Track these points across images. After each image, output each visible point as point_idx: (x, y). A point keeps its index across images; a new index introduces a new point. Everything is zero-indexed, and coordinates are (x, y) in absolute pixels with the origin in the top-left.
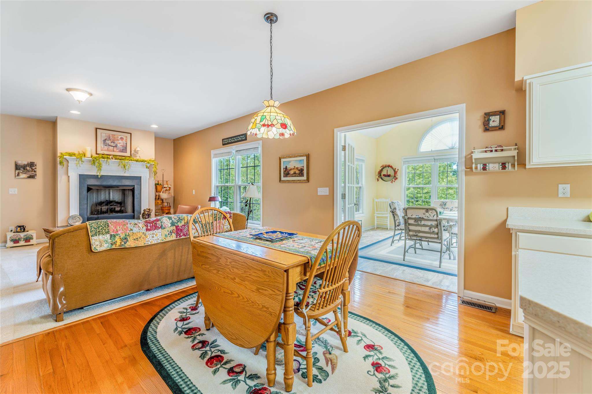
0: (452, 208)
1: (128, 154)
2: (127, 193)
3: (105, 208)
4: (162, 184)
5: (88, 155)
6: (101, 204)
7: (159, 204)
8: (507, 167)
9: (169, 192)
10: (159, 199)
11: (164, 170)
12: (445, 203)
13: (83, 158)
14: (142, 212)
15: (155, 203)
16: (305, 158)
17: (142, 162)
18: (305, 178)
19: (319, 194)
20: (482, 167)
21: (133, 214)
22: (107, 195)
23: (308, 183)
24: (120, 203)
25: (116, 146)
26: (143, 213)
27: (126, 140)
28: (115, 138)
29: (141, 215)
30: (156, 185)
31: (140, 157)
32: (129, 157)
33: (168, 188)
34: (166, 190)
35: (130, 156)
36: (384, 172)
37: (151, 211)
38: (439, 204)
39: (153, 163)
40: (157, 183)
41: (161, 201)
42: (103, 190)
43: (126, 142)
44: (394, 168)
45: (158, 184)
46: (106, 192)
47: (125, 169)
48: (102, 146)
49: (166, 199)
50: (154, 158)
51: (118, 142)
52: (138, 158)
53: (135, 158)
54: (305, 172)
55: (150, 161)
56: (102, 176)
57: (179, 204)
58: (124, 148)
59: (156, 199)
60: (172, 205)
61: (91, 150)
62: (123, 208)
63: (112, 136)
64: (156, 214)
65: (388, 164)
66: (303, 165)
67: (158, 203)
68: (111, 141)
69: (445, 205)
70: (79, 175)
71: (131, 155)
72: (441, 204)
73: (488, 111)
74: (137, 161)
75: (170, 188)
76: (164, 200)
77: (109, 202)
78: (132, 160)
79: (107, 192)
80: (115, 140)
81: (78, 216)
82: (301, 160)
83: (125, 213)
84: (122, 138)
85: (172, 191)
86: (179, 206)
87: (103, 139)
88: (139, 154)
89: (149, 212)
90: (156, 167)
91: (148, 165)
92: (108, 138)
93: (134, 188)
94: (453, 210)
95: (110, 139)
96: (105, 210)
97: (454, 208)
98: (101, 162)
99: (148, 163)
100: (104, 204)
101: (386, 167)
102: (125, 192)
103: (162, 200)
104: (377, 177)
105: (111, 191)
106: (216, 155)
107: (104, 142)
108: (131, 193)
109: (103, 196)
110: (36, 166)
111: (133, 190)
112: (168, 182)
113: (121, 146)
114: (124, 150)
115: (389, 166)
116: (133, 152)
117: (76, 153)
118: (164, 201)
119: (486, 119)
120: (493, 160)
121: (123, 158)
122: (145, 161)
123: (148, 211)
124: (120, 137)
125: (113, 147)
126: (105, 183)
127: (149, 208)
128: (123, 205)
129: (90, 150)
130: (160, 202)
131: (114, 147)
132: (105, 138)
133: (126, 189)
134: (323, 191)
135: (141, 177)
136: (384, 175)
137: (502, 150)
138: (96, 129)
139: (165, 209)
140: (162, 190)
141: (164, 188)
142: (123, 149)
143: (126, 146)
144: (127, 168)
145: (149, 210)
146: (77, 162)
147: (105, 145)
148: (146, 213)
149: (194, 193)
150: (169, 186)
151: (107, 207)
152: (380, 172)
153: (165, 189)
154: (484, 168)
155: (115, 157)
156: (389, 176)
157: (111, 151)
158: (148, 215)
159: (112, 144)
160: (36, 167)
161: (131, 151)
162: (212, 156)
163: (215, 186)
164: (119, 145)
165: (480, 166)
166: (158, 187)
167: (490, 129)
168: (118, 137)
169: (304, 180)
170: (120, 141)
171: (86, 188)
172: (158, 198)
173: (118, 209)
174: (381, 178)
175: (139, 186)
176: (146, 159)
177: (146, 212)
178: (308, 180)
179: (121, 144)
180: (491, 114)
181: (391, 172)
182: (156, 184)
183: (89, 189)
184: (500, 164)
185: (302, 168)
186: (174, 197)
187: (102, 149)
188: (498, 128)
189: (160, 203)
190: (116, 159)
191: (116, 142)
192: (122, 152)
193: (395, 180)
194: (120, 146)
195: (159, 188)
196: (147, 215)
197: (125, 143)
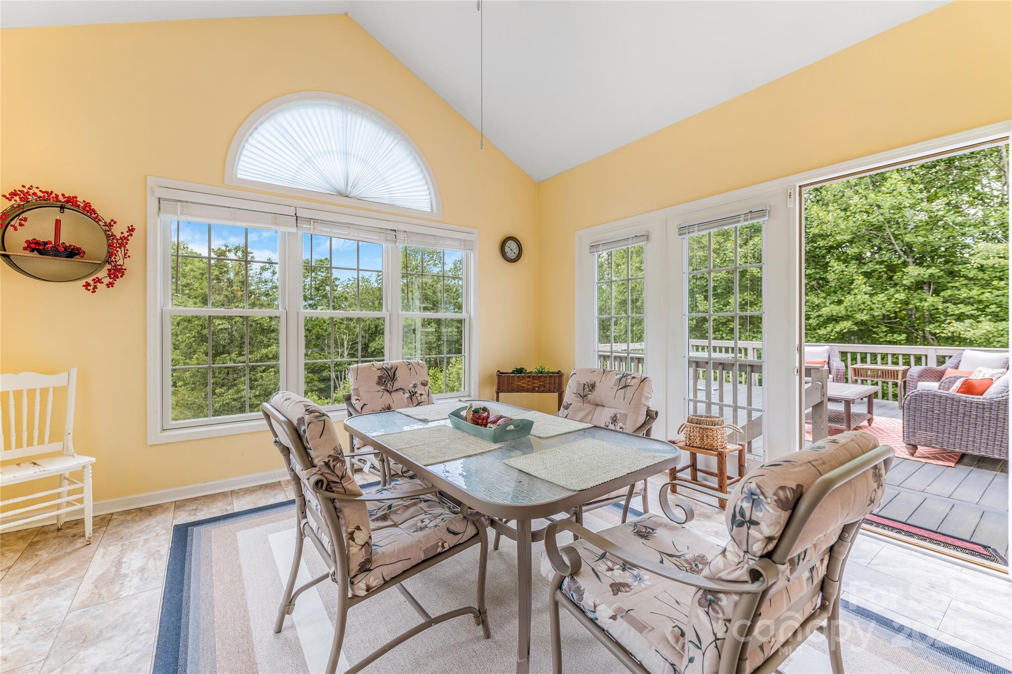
0: (415, 386)
12: (391, 374)
38: (376, 379)
69: (393, 378)
72: (380, 378)
94: (419, 392)
97: (419, 386)
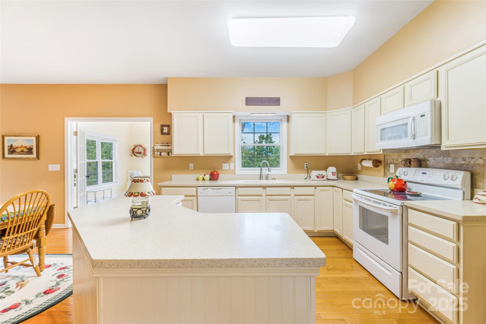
8: (170, 154)
16: (34, 139)
18: (34, 155)
19: (50, 170)
20: (159, 154)
23: (38, 161)
36: (136, 150)
44: (144, 147)
54: (34, 151)
65: (139, 144)
66: (31, 145)
73: (162, 124)
82: (29, 140)
101: (137, 146)
104: (131, 154)
115: (140, 146)
119: (162, 128)
120: (164, 151)
134: (54, 168)
136: (136, 152)
137: (168, 146)
152: (133, 150)
154: (160, 155)
156: (140, 153)
165: (159, 153)
167: (164, 134)
169: (34, 158)
174: (134, 155)
178: (38, 157)
180: (164, 126)
181: (141, 150)
184: (167, 153)
185: (31, 147)
188: (167, 134)
193: (145, 156)
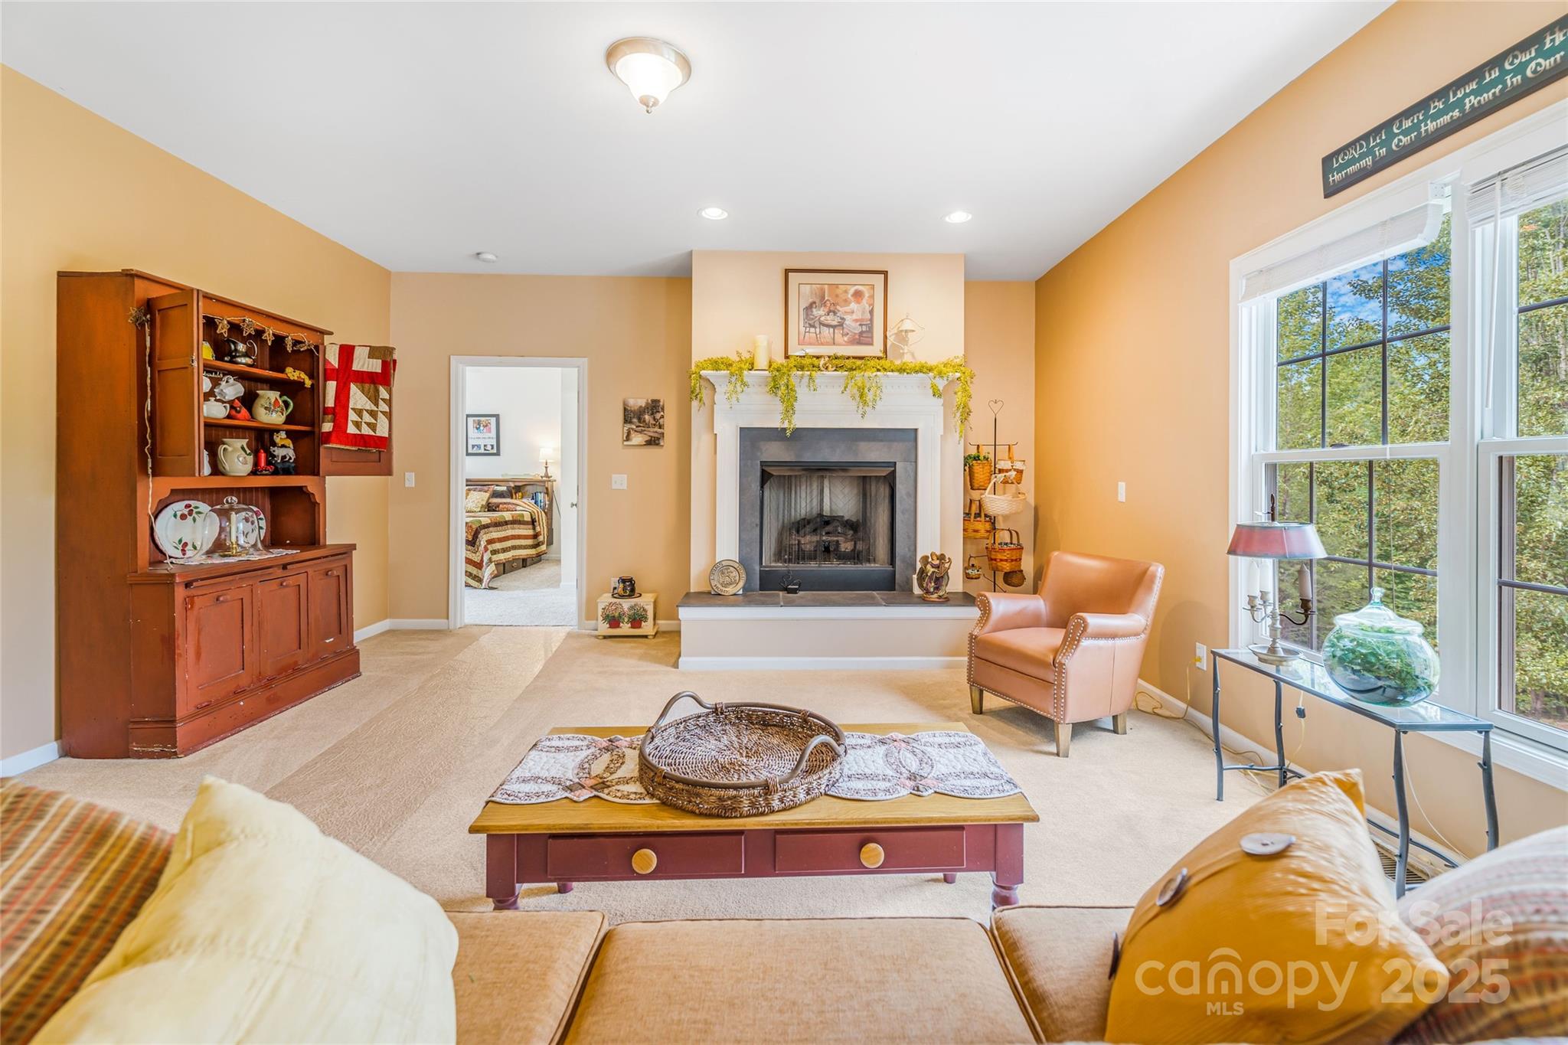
1: (876, 349)
2: (873, 488)
3: (810, 542)
4: (991, 457)
5: (762, 362)
6: (800, 526)
7: (978, 535)
9: (1017, 489)
10: (978, 515)
11: (1000, 404)
13: (745, 372)
14: (919, 566)
15: (964, 530)
17: (917, 372)
21: (890, 568)
22: (815, 493)
24: (857, 527)
25: (841, 325)
26: (922, 571)
27: (872, 297)
28: (837, 296)
29: (915, 577)
30: (971, 462)
31: (913, 355)
32: (879, 358)
33: (1013, 474)
34: (1005, 482)
35: (881, 355)
37: (947, 565)
39: (958, 375)
40: (973, 452)
41: (988, 526)
42: (803, 480)
43: (872, 305)
45: (977, 458)
46: (811, 485)
47: (865, 403)
48: (802, 329)
49: (1006, 517)
50: (961, 352)
51: (847, 309)
52: (907, 358)
53: (898, 362)
55: (945, 365)
56: (798, 433)
57: (1055, 550)
58: (864, 328)
59: (967, 514)
60: (1027, 541)
61: (770, 344)
62: (860, 546)
63: (829, 290)
64: (970, 571)
67: (976, 531)
68: (827, 310)
70: (740, 428)
71: (885, 351)
74: (901, 370)
75: (1020, 472)
76: (1000, 520)
77: (823, 522)
78: (885, 370)
79: (815, 486)
80: (838, 304)
81: (736, 565)
83: (869, 561)
84: (858, 295)
85: (1028, 484)
86: (1056, 553)
87: (804, 305)
88: (910, 343)
89: (938, 567)
90: (965, 390)
91: (941, 384)
92: (818, 301)
93: (894, 473)
95: (823, 302)
96: (808, 548)
98: (793, 381)
99: (940, 374)
100: (808, 529)
102: (868, 487)
103: (992, 520)
105: (826, 483)
106: (1263, 277)
107: (807, 315)
108: (884, 491)
109: (805, 502)
110: (663, 409)
111: (890, 480)
112: (1014, 448)
113: (856, 321)
114: (864, 337)
116: (891, 340)
117: (734, 358)
118: (1000, 525)
121: (859, 362)
122: (930, 370)
123: (937, 562)
124: (852, 290)
125: (832, 330)
126: (808, 457)
127: (938, 553)
128: (860, 534)
129: (766, 346)
130: (982, 526)
131: (834, 327)
132: (811, 300)
133: (870, 477)
135: (916, 430)
138: (787, 271)
139: (999, 556)
140: (990, 480)
141: (1001, 471)
142: (861, 333)
143: (871, 320)
144: (869, 397)
145: (942, 557)
146: (731, 387)
147: (811, 326)
148: (930, 569)
149: (1122, 496)
150: (1019, 465)
151: (815, 538)
153: (1001, 477)
155: (838, 363)
157: (827, 344)
158: (937, 579)
159: (832, 320)
160: (662, 413)
161: (885, 337)
162: (1237, 285)
163: (1251, 458)
164: (849, 321)
166: (978, 468)
168: (846, 292)
170: (853, 306)
171: (759, 474)
172: (974, 512)
173: (846, 546)
175: (910, 467)
176: (932, 362)
177: (929, 567)
179: (854, 317)
182: (967, 459)
183: (765, 477)
186: (1036, 509)
187: (802, 337)
189: (983, 533)
190: (838, 368)
191: (841, 309)
192: (860, 343)
194: (853, 324)
195: (980, 472)
196: (931, 578)
197: (868, 308)
